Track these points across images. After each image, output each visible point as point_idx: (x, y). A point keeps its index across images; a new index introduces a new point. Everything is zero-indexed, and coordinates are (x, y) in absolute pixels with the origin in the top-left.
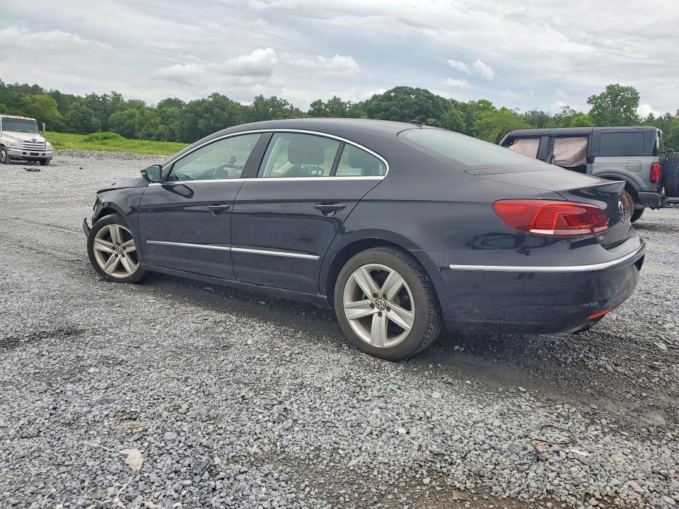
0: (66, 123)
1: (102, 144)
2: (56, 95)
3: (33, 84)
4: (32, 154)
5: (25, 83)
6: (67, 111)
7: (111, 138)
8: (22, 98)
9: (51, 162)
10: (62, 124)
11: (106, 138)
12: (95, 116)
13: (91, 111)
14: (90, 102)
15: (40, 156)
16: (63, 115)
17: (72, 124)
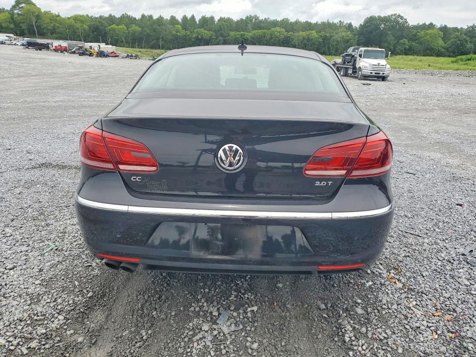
0: (447, 49)
1: (464, 64)
2: (444, 29)
3: (429, 23)
4: (376, 73)
5: (424, 23)
6: (449, 40)
7: (473, 59)
8: (419, 34)
9: (388, 78)
10: (443, 50)
11: (469, 60)
12: (471, 42)
13: (468, 39)
14: (469, 31)
15: (381, 75)
16: (445, 43)
17: (450, 50)
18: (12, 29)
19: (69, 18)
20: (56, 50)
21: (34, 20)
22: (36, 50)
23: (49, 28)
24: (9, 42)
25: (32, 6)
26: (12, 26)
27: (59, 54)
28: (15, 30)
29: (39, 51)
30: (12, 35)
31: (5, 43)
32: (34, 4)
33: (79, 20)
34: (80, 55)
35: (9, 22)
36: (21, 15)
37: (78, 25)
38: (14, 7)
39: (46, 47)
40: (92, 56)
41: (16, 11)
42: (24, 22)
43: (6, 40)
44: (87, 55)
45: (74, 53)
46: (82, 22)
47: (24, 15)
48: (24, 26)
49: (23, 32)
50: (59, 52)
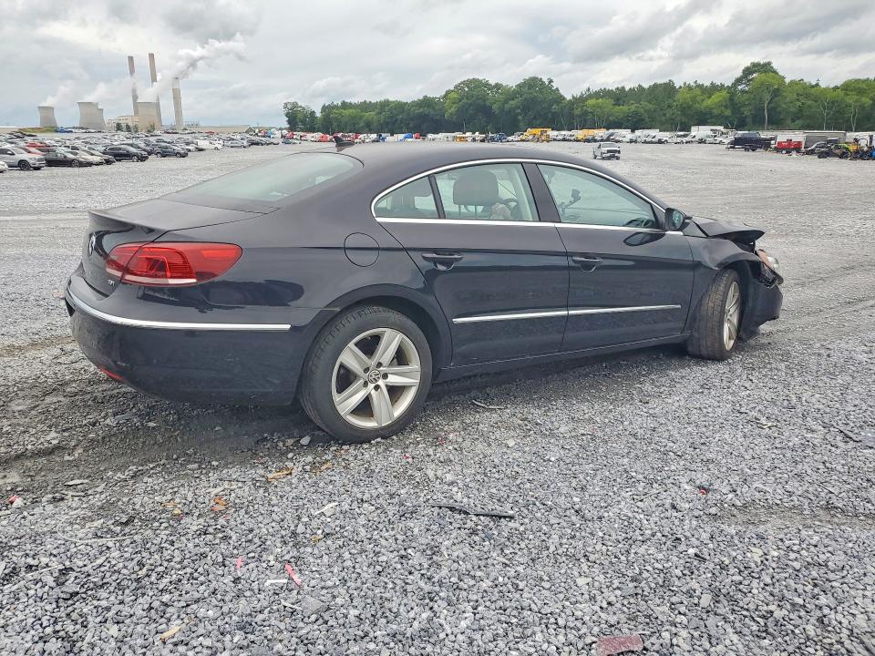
18: (727, 118)
19: (836, 88)
20: (779, 149)
21: (767, 97)
22: (746, 150)
23: (793, 109)
24: (711, 140)
25: (771, 74)
26: (728, 113)
27: (783, 155)
28: (731, 119)
29: (751, 153)
30: (721, 128)
31: (704, 142)
32: (775, 72)
33: (855, 89)
34: (819, 157)
35: (726, 107)
36: (746, 92)
37: (851, 99)
38: (739, 81)
39: (765, 144)
40: (847, 157)
41: (740, 87)
42: (749, 104)
43: (708, 137)
44: (836, 155)
45: (811, 152)
46: (861, 92)
47: (751, 93)
48: (746, 112)
49: (744, 121)
50: (784, 152)
